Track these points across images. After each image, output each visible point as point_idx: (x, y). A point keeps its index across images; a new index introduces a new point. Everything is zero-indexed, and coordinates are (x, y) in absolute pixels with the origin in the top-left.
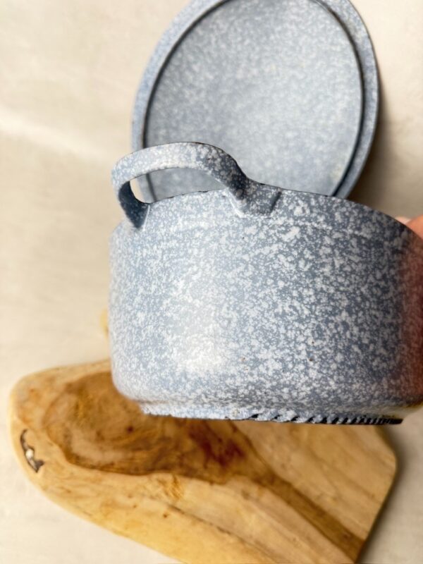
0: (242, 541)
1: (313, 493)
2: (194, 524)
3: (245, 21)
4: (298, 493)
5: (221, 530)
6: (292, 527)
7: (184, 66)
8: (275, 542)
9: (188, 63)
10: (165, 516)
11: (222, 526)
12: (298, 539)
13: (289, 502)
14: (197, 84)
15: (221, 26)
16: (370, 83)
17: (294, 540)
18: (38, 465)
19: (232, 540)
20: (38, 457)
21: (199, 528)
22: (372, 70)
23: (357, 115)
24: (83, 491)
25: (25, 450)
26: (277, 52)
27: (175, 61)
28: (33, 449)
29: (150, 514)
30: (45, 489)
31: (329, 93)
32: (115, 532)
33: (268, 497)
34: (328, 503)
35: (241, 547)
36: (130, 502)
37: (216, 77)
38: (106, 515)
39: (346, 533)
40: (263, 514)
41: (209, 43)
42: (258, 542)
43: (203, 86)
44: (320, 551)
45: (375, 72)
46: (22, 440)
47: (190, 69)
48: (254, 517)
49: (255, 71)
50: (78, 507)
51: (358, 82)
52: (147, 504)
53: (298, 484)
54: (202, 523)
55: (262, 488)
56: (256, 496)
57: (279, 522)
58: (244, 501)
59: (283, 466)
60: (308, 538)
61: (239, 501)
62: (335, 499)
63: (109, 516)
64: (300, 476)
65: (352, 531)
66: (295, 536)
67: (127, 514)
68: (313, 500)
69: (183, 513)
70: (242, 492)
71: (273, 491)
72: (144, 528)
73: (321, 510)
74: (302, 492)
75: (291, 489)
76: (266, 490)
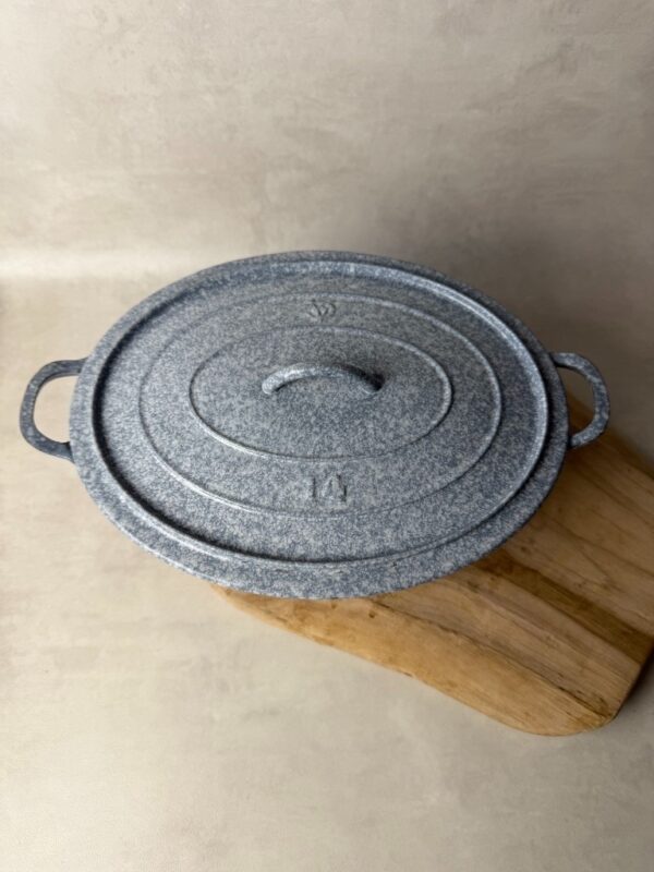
0: (474, 641)
1: (572, 581)
2: (409, 623)
4: (547, 580)
5: (445, 629)
6: (542, 622)
8: (520, 640)
10: (372, 616)
11: (446, 625)
12: (552, 637)
13: (536, 594)
17: (548, 638)
19: (460, 641)
21: (416, 627)
29: (353, 614)
32: (317, 640)
33: (504, 588)
34: (594, 592)
35: (475, 648)
36: (327, 602)
38: (302, 620)
39: (625, 629)
40: (502, 610)
42: (496, 642)
44: (587, 652)
48: (487, 612)
50: (269, 613)
52: (348, 602)
53: (547, 572)
54: (418, 622)
55: (496, 578)
56: (488, 587)
57: (524, 618)
58: (472, 594)
59: (524, 549)
60: (568, 636)
61: (466, 595)
62: (605, 587)
63: (306, 621)
64: (551, 560)
65: (634, 626)
66: (548, 634)
67: (327, 617)
68: (572, 590)
69: (393, 610)
70: (469, 583)
71: (512, 581)
72: (349, 632)
73: (586, 601)
74: (555, 580)
75: (538, 578)
76: (503, 580)
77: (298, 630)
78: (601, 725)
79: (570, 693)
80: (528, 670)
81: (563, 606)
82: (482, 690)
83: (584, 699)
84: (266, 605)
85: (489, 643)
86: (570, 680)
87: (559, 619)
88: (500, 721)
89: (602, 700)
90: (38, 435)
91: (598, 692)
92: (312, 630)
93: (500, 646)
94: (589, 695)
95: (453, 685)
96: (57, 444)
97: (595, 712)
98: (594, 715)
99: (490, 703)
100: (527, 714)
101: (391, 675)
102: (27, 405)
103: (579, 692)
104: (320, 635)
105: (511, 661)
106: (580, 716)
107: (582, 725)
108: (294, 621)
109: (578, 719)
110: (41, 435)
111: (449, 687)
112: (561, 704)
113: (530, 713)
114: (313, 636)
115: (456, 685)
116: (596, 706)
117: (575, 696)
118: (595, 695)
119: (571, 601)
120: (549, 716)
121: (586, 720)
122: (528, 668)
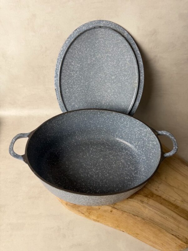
0: (143, 219)
1: (172, 200)
2: (123, 213)
4: (164, 199)
6: (165, 213)
7: (69, 64)
8: (157, 218)
9: (70, 62)
10: (111, 212)
11: (134, 214)
12: (168, 218)
13: (161, 204)
14: (75, 69)
16: (135, 48)
17: (166, 218)
19: (139, 219)
21: (125, 215)
22: (134, 44)
27: (65, 63)
29: (105, 211)
31: (122, 57)
33: (151, 202)
34: (179, 203)
35: (144, 221)
36: (97, 207)
37: (81, 65)
38: (89, 213)
40: (151, 209)
43: (77, 69)
44: (179, 222)
45: (135, 44)
47: (71, 65)
48: (147, 209)
49: (94, 59)
51: (131, 50)
53: (164, 197)
54: (126, 213)
55: (148, 199)
56: (146, 202)
57: (158, 211)
58: (142, 204)
59: (156, 190)
60: (173, 217)
61: (140, 204)
62: (182, 201)
63: (91, 214)
64: (164, 193)
66: (166, 216)
67: (97, 212)
68: (172, 202)
69: (118, 210)
70: (141, 201)
71: (154, 200)
72: (104, 217)
73: (177, 206)
74: (166, 199)
75: (161, 199)
76: (151, 200)
77: (88, 217)
78: (187, 247)
79: (175, 236)
81: (170, 207)
82: (147, 236)
83: (180, 238)
84: (78, 208)
85: (148, 219)
86: (175, 232)
87: (169, 212)
88: (154, 247)
89: (186, 238)
90: (14, 153)
91: (185, 236)
92: (92, 217)
93: (151, 220)
94: (182, 237)
95: (137, 234)
96: (19, 156)
97: (184, 243)
98: (184, 244)
99: (150, 241)
100: (162, 244)
101: (118, 232)
102: (12, 145)
103: (179, 236)
104: (95, 218)
105: (156, 226)
108: (87, 214)
109: (179, 245)
110: (15, 153)
111: (136, 235)
112: (173, 240)
113: (164, 244)
114: (93, 219)
115: (139, 235)
116: (185, 241)
117: (177, 237)
118: (184, 237)
119: (172, 206)
120: (170, 245)
121: (182, 246)
122: (161, 228)
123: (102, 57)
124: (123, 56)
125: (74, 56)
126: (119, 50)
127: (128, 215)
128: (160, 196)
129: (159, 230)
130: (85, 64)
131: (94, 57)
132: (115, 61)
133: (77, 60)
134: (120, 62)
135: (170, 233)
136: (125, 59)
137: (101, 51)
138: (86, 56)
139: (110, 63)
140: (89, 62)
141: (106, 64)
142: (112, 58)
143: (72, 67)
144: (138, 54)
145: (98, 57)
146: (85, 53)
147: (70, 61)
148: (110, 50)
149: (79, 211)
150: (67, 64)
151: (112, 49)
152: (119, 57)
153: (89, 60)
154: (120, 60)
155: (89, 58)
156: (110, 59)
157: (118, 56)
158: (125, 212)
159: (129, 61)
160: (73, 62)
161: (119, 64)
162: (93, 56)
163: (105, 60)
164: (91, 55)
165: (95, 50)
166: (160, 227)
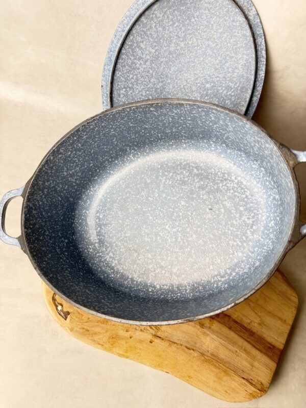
0: (202, 354)
1: (246, 321)
2: (170, 345)
3: (174, 11)
4: (235, 322)
5: (189, 349)
6: (234, 344)
8: (223, 353)
10: (151, 342)
11: (189, 346)
12: (238, 351)
13: (230, 328)
15: (158, 15)
16: (260, 45)
17: (236, 351)
18: (66, 315)
19: (196, 354)
20: (65, 310)
21: (174, 347)
22: (261, 37)
23: (253, 68)
24: (97, 329)
25: (57, 306)
26: (197, 30)
28: (61, 305)
29: (141, 341)
30: (72, 330)
32: (120, 355)
33: (216, 325)
34: (255, 327)
35: (203, 358)
36: (128, 335)
38: (112, 345)
39: (269, 346)
40: (214, 337)
41: (151, 27)
42: (213, 355)
44: (254, 358)
45: (263, 37)
46: (54, 299)
48: (208, 338)
49: (182, 44)
51: (253, 46)
52: (138, 335)
53: (235, 316)
55: (212, 320)
56: (208, 325)
57: (225, 341)
58: (201, 329)
60: (245, 350)
61: (198, 330)
62: (260, 325)
63: (114, 345)
64: (236, 311)
65: (273, 344)
66: (236, 349)
67: (126, 343)
68: (246, 326)
69: (163, 339)
70: (200, 323)
71: (219, 322)
72: (138, 351)
73: (252, 332)
74: (238, 321)
75: (231, 320)
76: (215, 321)
77: (109, 350)
78: (261, 396)
79: (247, 380)
80: (228, 369)
81: (242, 334)
82: (205, 380)
83: (254, 383)
84: (92, 337)
85: (209, 355)
86: (247, 373)
87: (241, 342)
89: (262, 383)
91: (260, 379)
92: (117, 350)
93: (214, 355)
94: (256, 381)
97: (258, 389)
98: (258, 391)
99: (209, 387)
100: (226, 392)
103: (251, 380)
104: (121, 353)
105: (221, 365)
106: (251, 392)
107: (253, 396)
108: (107, 345)
109: (251, 394)
111: (188, 379)
112: (243, 386)
113: (228, 391)
114: (117, 353)
115: (192, 378)
116: (259, 387)
117: (249, 382)
118: (258, 380)
119: (245, 332)
120: (237, 393)
121: (254, 394)
122: (228, 368)
123: (198, 46)
124: (236, 53)
125: (148, 33)
126: (232, 40)
127: (178, 348)
128: (228, 316)
129: (225, 372)
130: (165, 51)
131: (183, 41)
132: (219, 58)
133: (152, 40)
134: (226, 62)
135: (239, 376)
136: (237, 60)
137: (199, 33)
138: (170, 37)
139: (210, 59)
140: (172, 49)
141: (202, 59)
142: (215, 51)
143: (140, 52)
144: (263, 57)
145: (190, 43)
146: (168, 30)
147: (139, 39)
148: (215, 36)
149: (94, 341)
150: (132, 45)
151: (219, 35)
152: (229, 53)
153: (173, 45)
154: (228, 58)
155: (174, 41)
156: (210, 53)
157: (227, 51)
158: (175, 343)
159: (242, 65)
160: (144, 42)
161: (224, 64)
162: (181, 40)
163: (202, 51)
164: (179, 37)
165: (189, 29)
166: (226, 367)
